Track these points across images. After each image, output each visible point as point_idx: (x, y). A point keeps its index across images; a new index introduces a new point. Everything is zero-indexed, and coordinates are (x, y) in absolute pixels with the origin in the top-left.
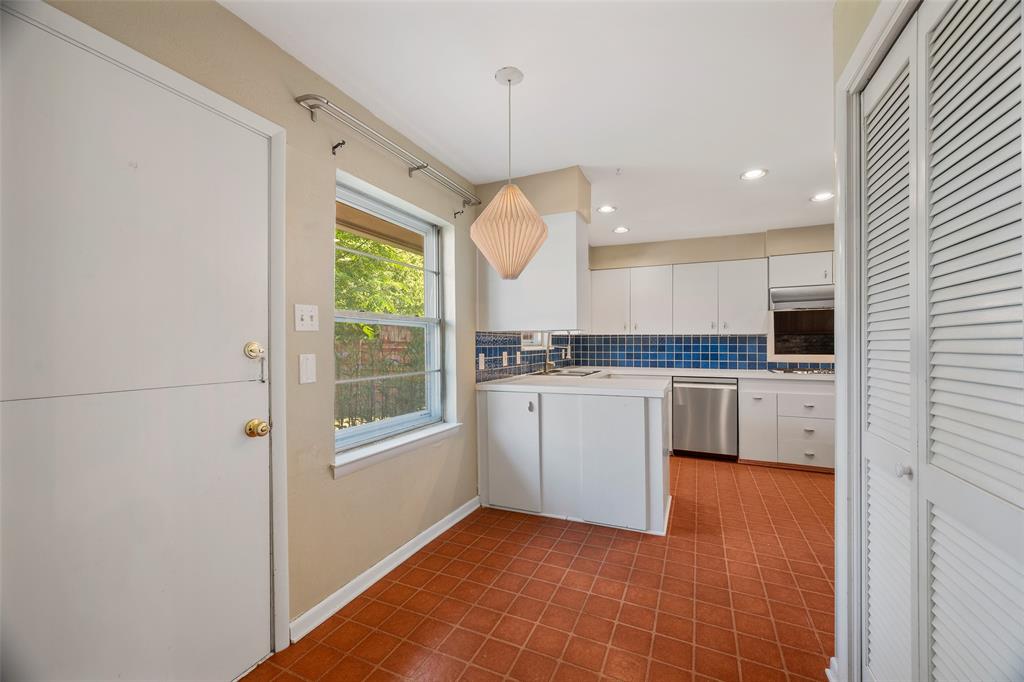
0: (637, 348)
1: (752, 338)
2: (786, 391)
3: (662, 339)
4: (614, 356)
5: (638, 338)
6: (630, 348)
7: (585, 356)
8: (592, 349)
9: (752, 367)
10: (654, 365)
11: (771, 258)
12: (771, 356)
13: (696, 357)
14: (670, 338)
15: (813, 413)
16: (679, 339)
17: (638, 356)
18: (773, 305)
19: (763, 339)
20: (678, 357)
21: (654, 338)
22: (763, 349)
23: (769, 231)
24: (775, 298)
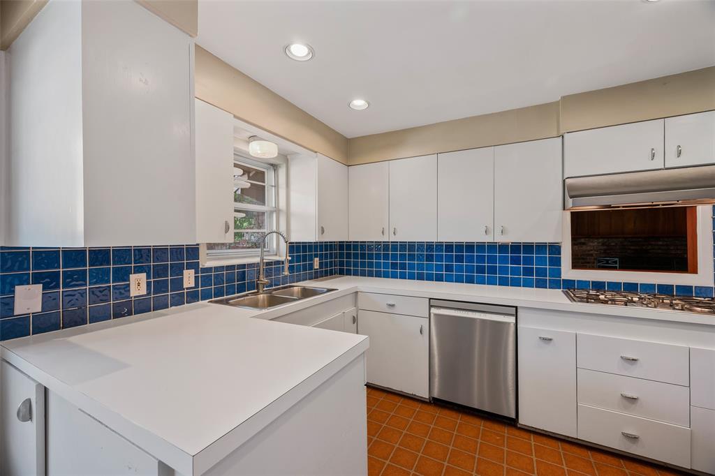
0: (403, 257)
1: (541, 247)
2: (589, 331)
3: (430, 246)
4: (378, 265)
5: (403, 245)
6: (395, 257)
7: (348, 264)
8: (356, 256)
9: (541, 284)
10: (420, 277)
11: (566, 136)
12: (568, 272)
13: (470, 269)
14: (439, 246)
15: (636, 371)
16: (449, 247)
17: (403, 266)
18: (570, 202)
19: (555, 249)
20: (449, 268)
21: (421, 245)
22: (556, 262)
23: (564, 98)
24: (571, 192)
